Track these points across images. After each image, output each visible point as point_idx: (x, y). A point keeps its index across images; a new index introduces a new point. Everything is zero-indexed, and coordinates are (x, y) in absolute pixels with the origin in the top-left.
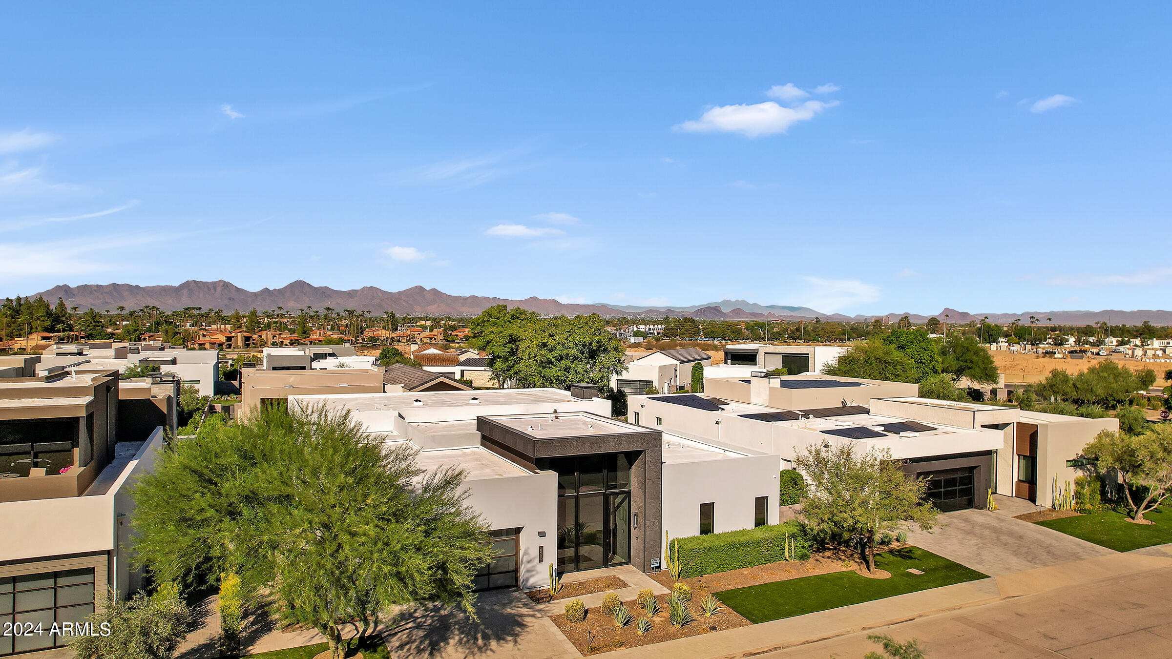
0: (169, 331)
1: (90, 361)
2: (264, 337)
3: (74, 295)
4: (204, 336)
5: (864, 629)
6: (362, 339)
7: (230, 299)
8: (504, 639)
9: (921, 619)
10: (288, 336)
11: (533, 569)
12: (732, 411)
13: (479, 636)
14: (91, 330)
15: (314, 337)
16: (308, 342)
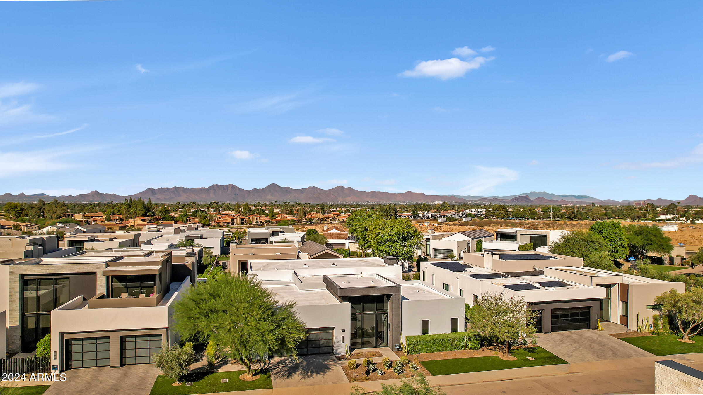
0: (202, 216)
1: (162, 236)
2: (251, 219)
3: (156, 193)
4: (220, 218)
5: (484, 381)
6: (305, 219)
7: (236, 194)
8: (319, 373)
9: (517, 379)
10: (264, 218)
11: (339, 345)
12: (470, 272)
13: (310, 371)
14: (164, 215)
15: (278, 218)
16: (275, 221)
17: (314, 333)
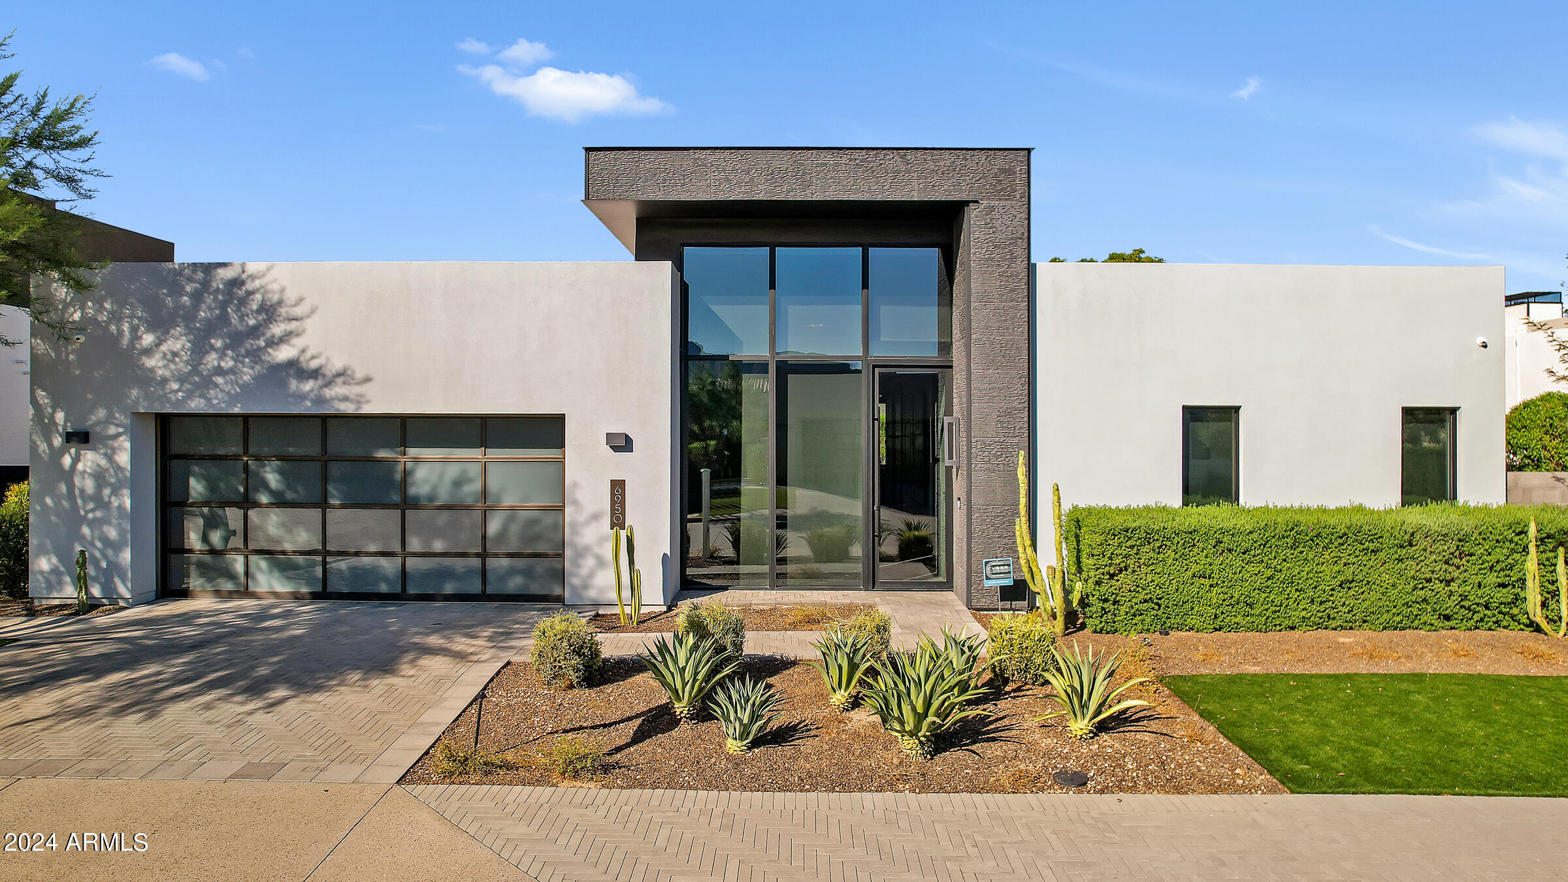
17: (445, 461)
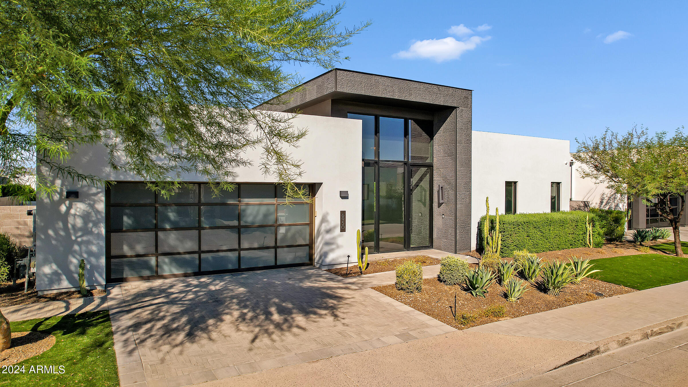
11: (332, 241)
17: (260, 205)
